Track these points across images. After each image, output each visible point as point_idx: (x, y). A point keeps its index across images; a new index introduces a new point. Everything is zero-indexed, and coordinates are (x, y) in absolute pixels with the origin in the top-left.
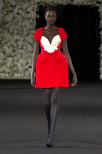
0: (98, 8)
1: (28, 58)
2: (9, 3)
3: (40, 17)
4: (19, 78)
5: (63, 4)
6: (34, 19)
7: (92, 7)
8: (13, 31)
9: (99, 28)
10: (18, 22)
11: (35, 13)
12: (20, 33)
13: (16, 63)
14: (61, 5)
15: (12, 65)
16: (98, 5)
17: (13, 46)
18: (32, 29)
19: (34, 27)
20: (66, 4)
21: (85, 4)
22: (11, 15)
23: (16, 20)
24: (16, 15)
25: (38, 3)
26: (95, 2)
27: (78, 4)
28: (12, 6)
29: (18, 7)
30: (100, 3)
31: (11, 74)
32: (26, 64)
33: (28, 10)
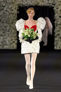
0: (53, 7)
1: (12, 37)
2: (1, 4)
3: (19, 13)
4: (7, 49)
6: (15, 14)
7: (49, 7)
8: (4, 21)
9: (54, 19)
10: (6, 16)
11: (17, 10)
12: (8, 22)
13: (5, 40)
14: (31, 5)
15: (3, 41)
17: (4, 30)
18: (15, 20)
19: (16, 19)
20: (34, 5)
21: (46, 5)
22: (2, 11)
23: (5, 14)
24: (5, 12)
25: (18, 5)
26: (51, 4)
27: (42, 5)
28: (3, 6)
29: (7, 7)
30: (54, 5)
31: (2, 46)
32: (11, 40)
33: (12, 8)
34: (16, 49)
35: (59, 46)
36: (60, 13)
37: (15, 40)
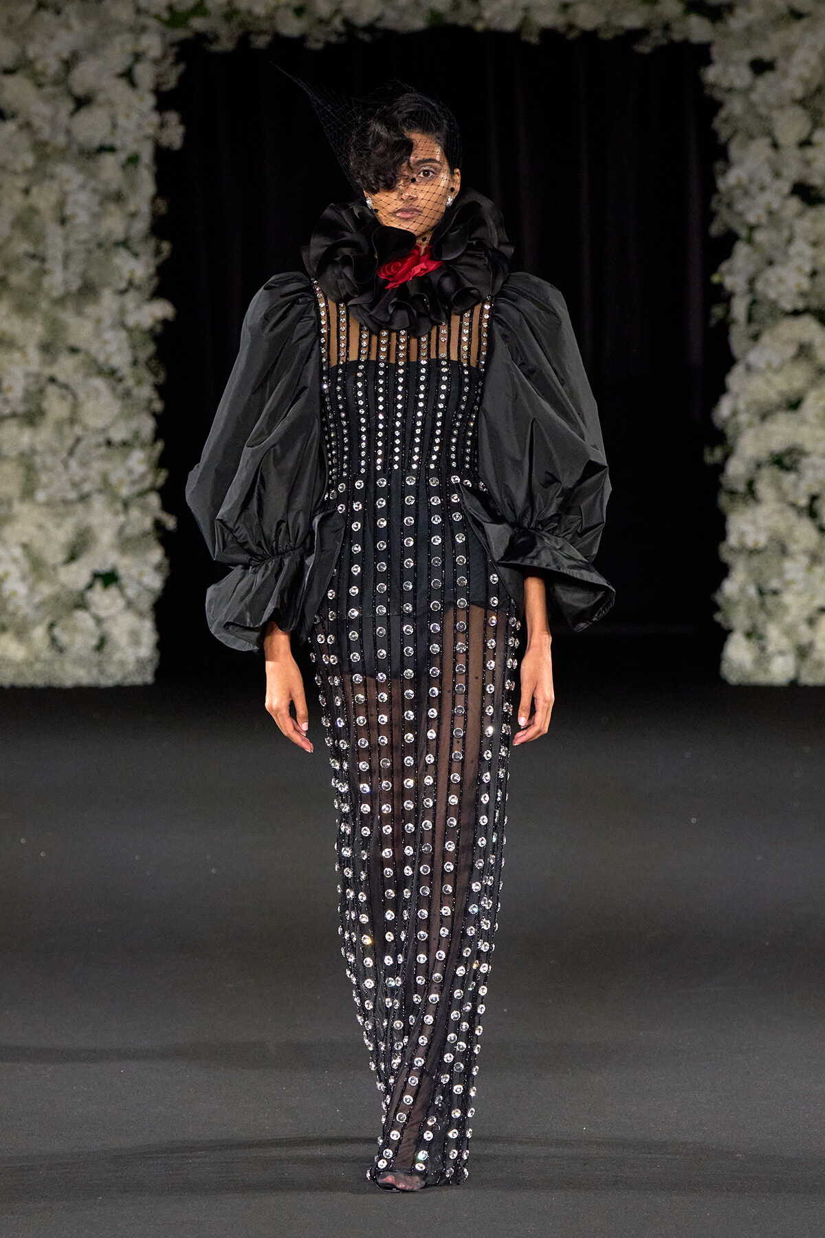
0: (702, 54)
1: (84, 498)
3: (187, 137)
4: (7, 678)
5: (392, 20)
6: (133, 160)
7: (645, 48)
9: (715, 229)
11: (150, 101)
12: (17, 279)
14: (370, 28)
16: (698, 29)
18: (125, 244)
19: (141, 226)
20: (418, 23)
21: (587, 17)
25: (175, 17)
26: (671, 5)
27: (525, 21)
32: (72, 557)
33: (85, 76)
34: (149, 678)
35: (789, 632)
36: (806, 143)
37: (125, 543)
